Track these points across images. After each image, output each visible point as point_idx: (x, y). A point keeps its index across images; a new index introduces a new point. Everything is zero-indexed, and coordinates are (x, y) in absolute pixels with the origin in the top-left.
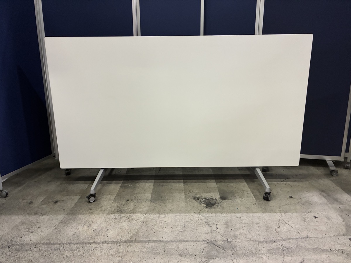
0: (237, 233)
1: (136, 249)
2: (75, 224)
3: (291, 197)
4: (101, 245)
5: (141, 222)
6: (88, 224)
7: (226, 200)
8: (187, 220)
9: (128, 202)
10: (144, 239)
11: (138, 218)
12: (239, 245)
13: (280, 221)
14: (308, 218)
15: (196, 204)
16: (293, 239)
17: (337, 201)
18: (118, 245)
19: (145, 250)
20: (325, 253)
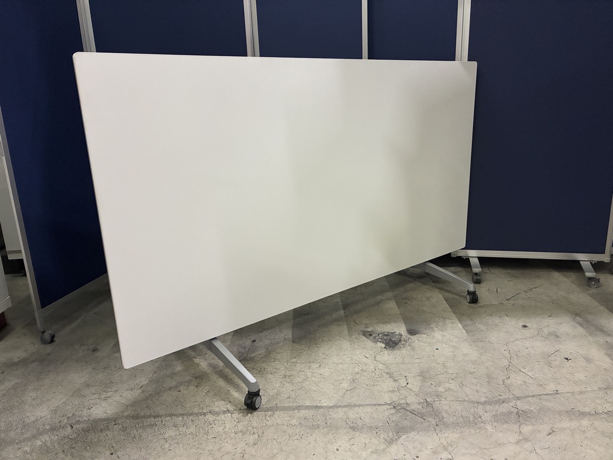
0: (441, 389)
1: (279, 421)
2: (173, 383)
3: (525, 326)
4: (222, 417)
5: (281, 377)
6: (194, 382)
7: (417, 335)
8: (357, 370)
9: (255, 343)
10: (291, 405)
11: (275, 370)
12: (445, 409)
13: (510, 368)
14: (555, 361)
15: (369, 343)
16: (533, 396)
17: (601, 330)
18: (249, 415)
19: (294, 422)
20: (587, 417)
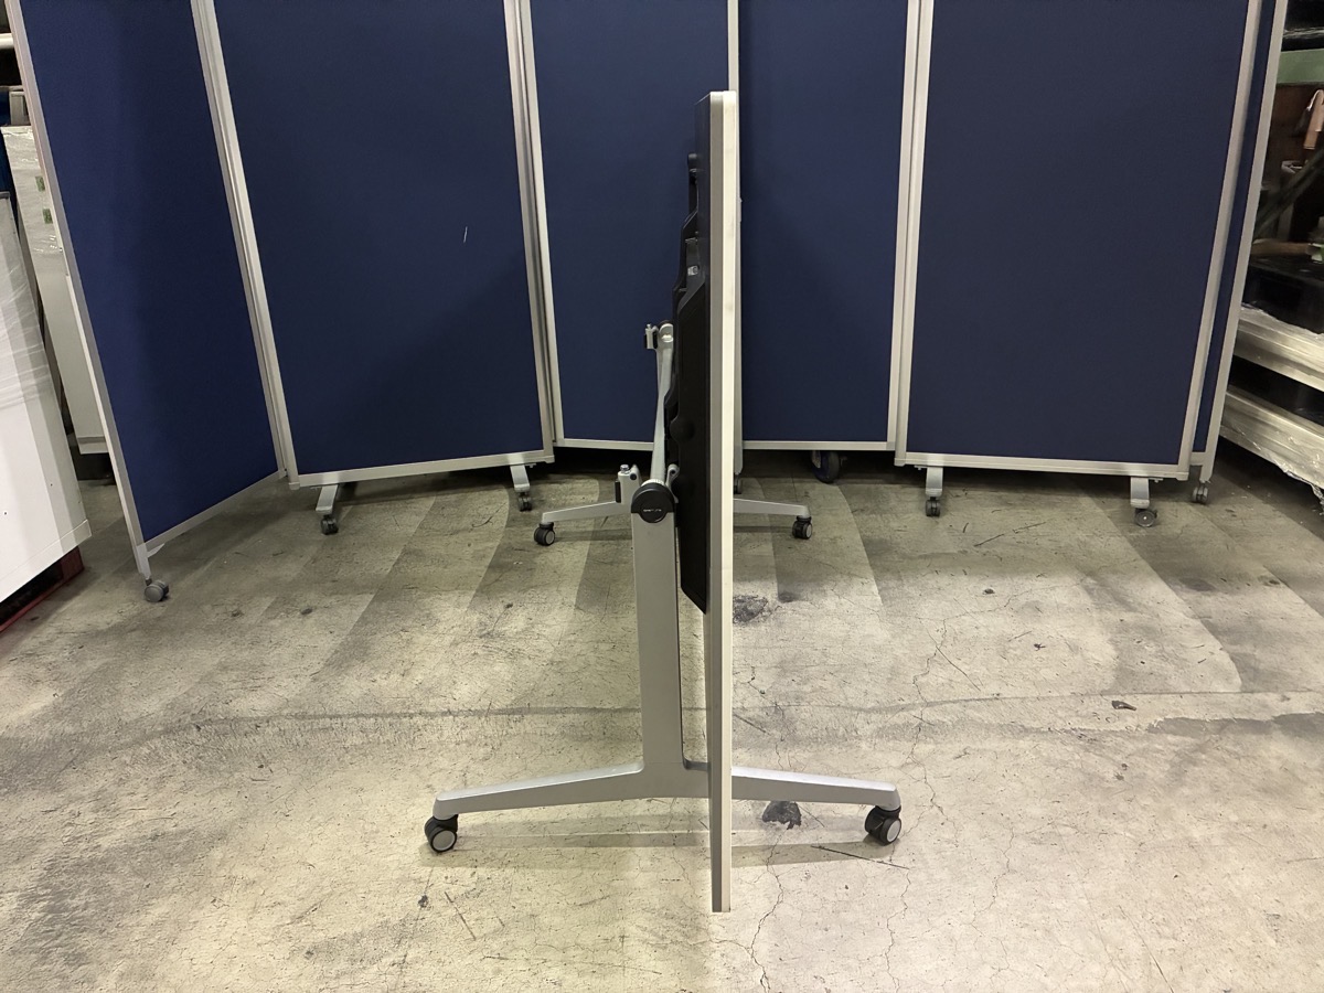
0: (806, 688)
1: (528, 728)
2: (366, 669)
3: (989, 592)
4: (439, 720)
5: (545, 664)
6: (400, 668)
7: (794, 603)
9: (510, 609)
10: (553, 705)
11: (536, 653)
12: (803, 718)
13: (935, 658)
14: (1016, 648)
16: (954, 702)
18: (483, 719)
19: (553, 730)
20: (1031, 735)
